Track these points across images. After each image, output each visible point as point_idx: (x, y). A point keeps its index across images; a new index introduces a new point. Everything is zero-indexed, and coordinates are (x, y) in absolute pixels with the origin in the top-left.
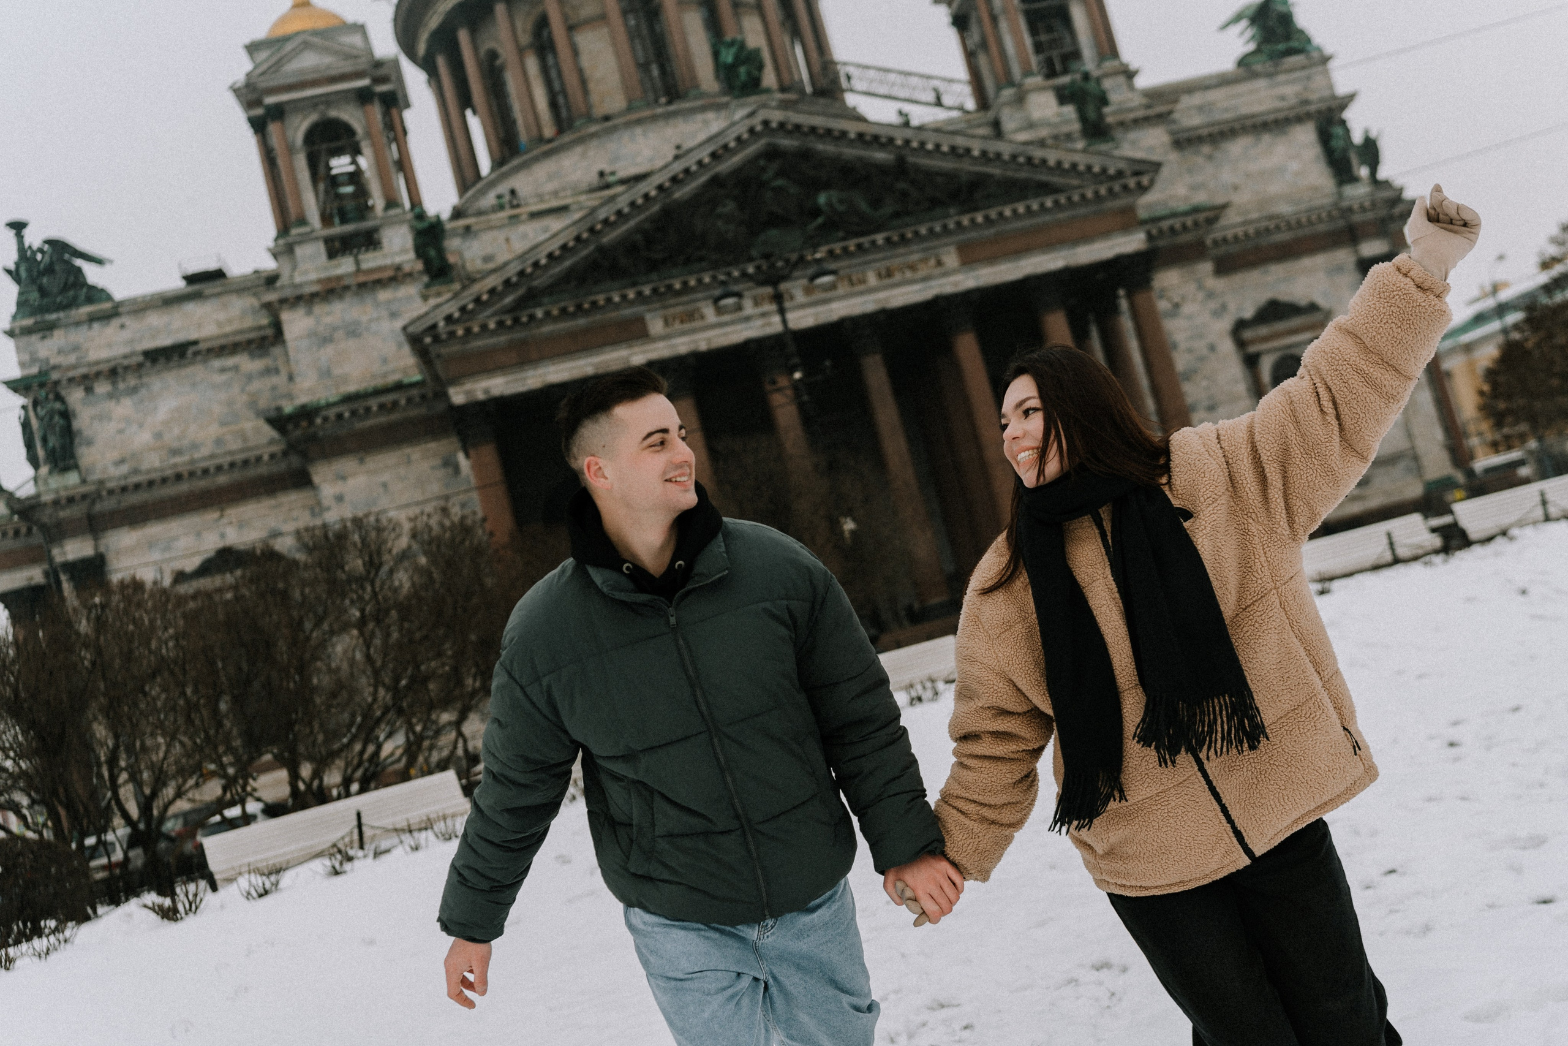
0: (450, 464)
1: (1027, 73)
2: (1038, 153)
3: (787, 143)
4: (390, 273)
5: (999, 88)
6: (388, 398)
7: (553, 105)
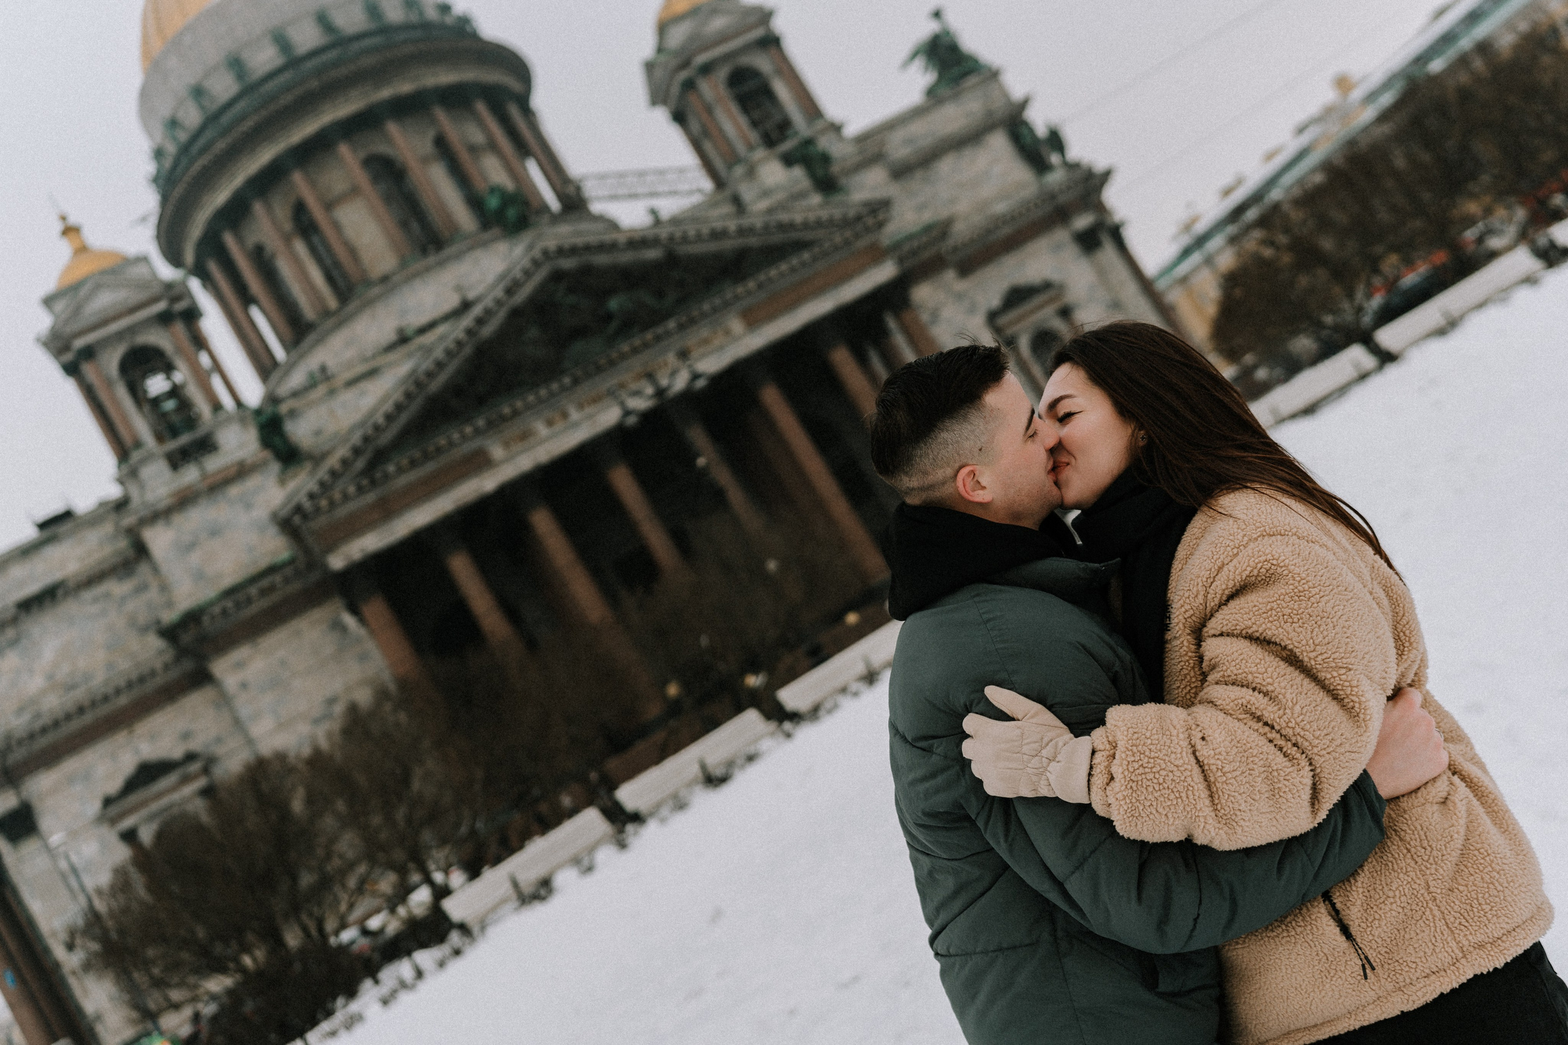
0: (338, 626)
1: (751, 148)
2: (784, 217)
3: (568, 263)
4: (234, 470)
5: (730, 166)
6: (265, 583)
7: (330, 279)
